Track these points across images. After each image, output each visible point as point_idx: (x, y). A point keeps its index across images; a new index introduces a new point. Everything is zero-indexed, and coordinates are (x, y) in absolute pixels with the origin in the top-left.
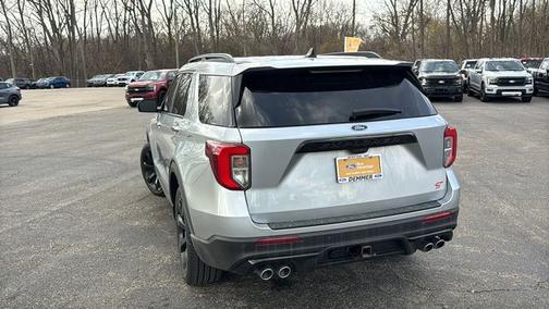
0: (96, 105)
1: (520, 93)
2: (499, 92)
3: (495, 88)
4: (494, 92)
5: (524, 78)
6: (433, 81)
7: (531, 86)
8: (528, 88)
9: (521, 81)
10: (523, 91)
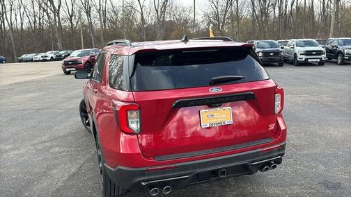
0: (38, 73)
1: (319, 60)
2: (306, 59)
3: (304, 57)
4: (304, 60)
5: (320, 51)
6: (266, 54)
7: (325, 56)
8: (323, 57)
9: (319, 53)
10: (321, 59)
